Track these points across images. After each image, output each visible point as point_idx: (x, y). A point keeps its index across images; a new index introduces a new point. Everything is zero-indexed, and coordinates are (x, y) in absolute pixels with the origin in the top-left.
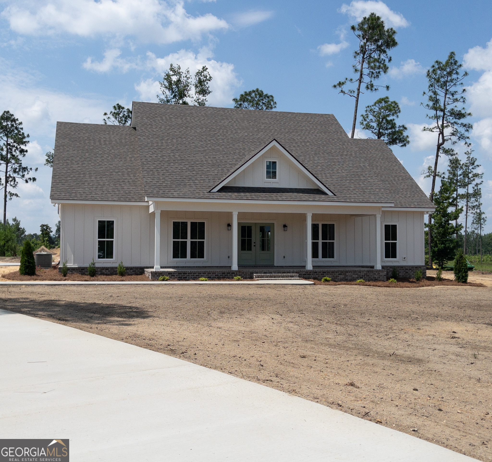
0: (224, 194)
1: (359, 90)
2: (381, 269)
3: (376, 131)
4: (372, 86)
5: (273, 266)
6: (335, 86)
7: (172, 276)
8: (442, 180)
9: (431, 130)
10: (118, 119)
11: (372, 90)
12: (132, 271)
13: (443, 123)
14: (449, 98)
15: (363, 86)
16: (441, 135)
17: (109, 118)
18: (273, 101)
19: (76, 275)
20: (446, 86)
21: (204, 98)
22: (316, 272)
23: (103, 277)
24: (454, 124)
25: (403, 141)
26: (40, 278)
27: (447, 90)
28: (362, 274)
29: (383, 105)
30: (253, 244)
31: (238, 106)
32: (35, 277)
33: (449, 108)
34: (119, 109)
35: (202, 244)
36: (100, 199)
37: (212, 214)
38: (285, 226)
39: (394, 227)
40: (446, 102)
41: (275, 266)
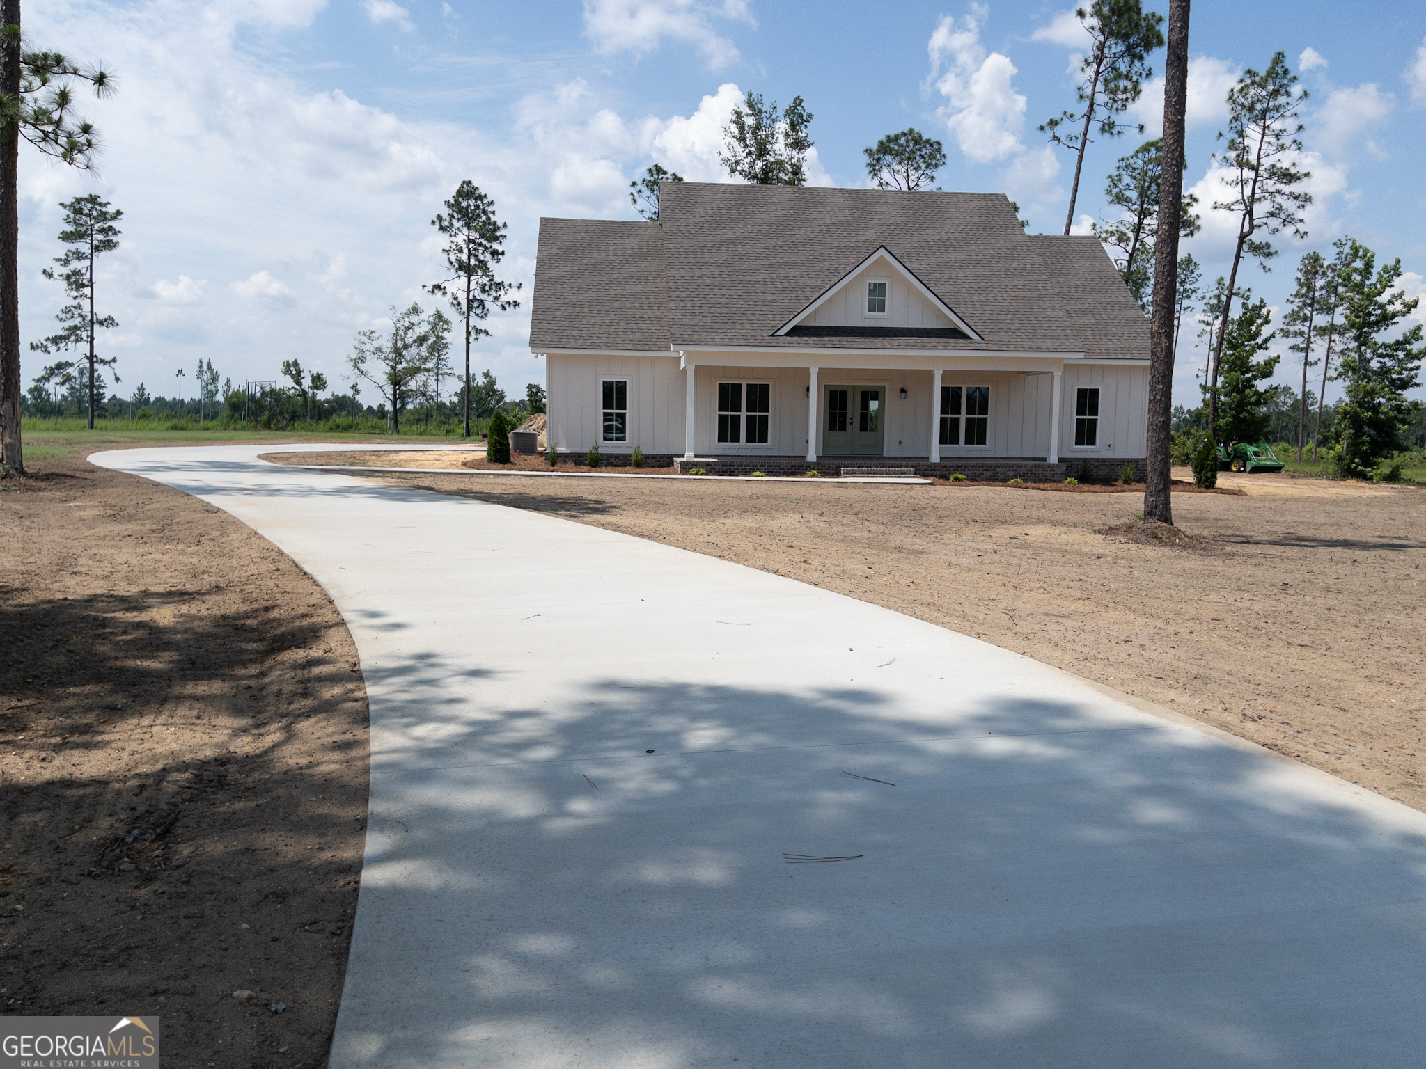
0: (795, 338)
1: (1085, 135)
2: (1057, 462)
3: (1135, 207)
4: (1112, 125)
5: (881, 457)
6: (1042, 128)
7: (711, 469)
8: (1244, 304)
9: (1229, 208)
10: (655, 193)
11: (1112, 133)
12: (654, 460)
13: (1253, 193)
14: (1269, 143)
15: (1095, 126)
16: (1247, 217)
17: (640, 191)
18: (939, 152)
19: (571, 465)
20: (1265, 119)
21: (801, 156)
22: (945, 467)
23: (610, 469)
24: (1276, 194)
25: (1189, 227)
26: (516, 467)
27: (1265, 127)
28: (1023, 470)
29: (1154, 156)
30: (848, 421)
31: (874, 162)
32: (509, 466)
33: (1266, 162)
34: (658, 174)
35: (764, 420)
36: (604, 347)
37: (780, 372)
38: (903, 391)
39: (1095, 393)
40: (1262, 152)
41: (883, 457)
